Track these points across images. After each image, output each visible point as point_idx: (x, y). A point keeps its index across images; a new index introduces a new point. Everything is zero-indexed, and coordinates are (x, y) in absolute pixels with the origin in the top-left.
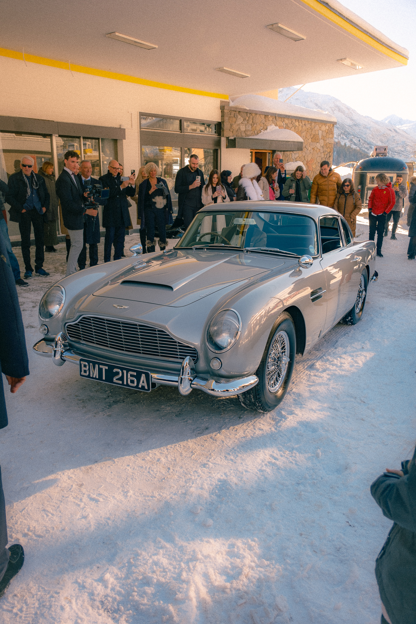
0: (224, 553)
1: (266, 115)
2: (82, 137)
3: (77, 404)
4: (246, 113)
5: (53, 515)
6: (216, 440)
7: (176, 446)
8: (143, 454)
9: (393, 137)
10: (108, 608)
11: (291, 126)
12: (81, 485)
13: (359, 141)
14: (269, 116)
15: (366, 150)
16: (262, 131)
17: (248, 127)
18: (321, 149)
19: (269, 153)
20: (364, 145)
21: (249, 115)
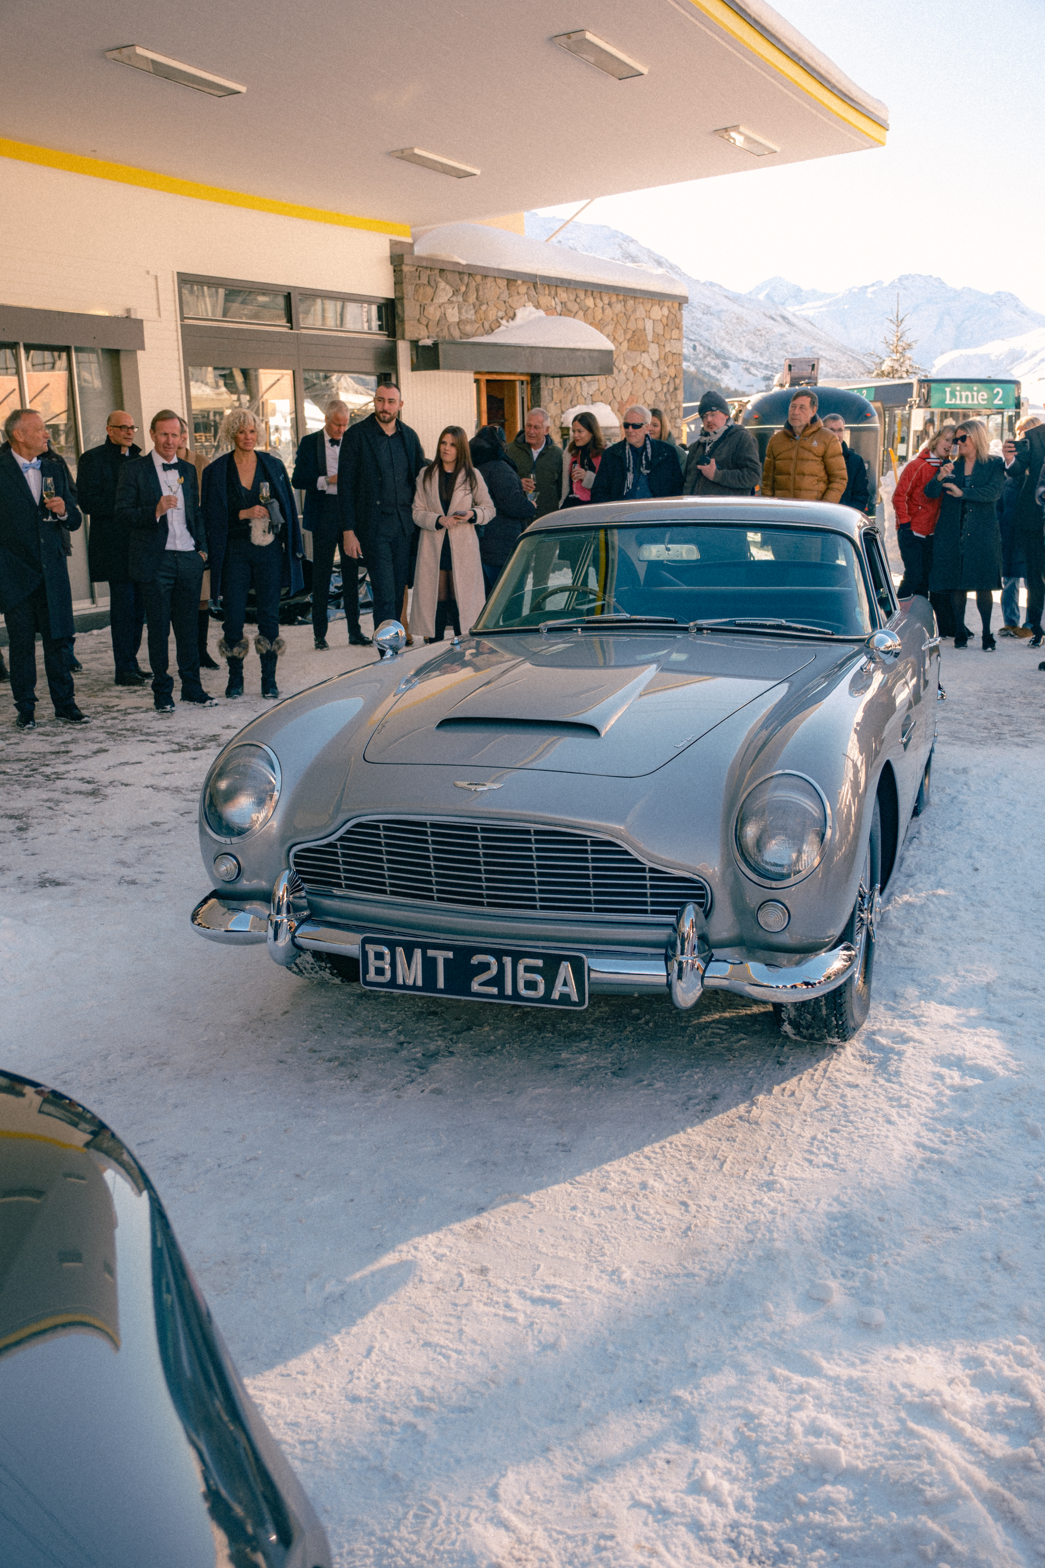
0: (968, 1381)
1: (511, 279)
2: (21, 344)
3: (329, 1070)
4: (460, 273)
5: (459, 1352)
6: (756, 1123)
7: (664, 1146)
8: (591, 1177)
9: (782, 335)
10: (757, 1552)
11: (574, 307)
12: (483, 1271)
13: (694, 348)
14: (519, 282)
15: (713, 373)
16: (504, 322)
17: (466, 312)
18: (654, 369)
19: (522, 382)
20: (708, 359)
21: (466, 278)
